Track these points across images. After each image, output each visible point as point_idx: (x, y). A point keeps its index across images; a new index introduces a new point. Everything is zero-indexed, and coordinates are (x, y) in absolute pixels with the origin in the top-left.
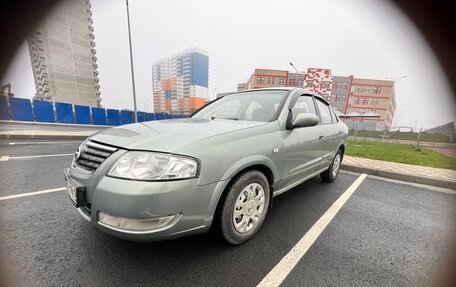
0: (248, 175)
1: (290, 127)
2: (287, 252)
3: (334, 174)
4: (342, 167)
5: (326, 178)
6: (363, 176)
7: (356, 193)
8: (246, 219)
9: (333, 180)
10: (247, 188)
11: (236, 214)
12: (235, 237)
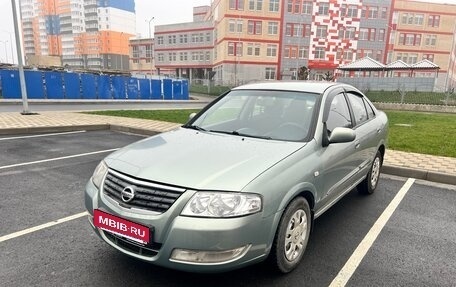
0: (295, 203)
1: (325, 143)
2: (335, 275)
3: (373, 183)
4: (383, 170)
5: (363, 190)
6: (410, 181)
7: (400, 207)
8: (293, 246)
9: (372, 192)
10: (294, 216)
11: (287, 241)
12: (286, 266)
